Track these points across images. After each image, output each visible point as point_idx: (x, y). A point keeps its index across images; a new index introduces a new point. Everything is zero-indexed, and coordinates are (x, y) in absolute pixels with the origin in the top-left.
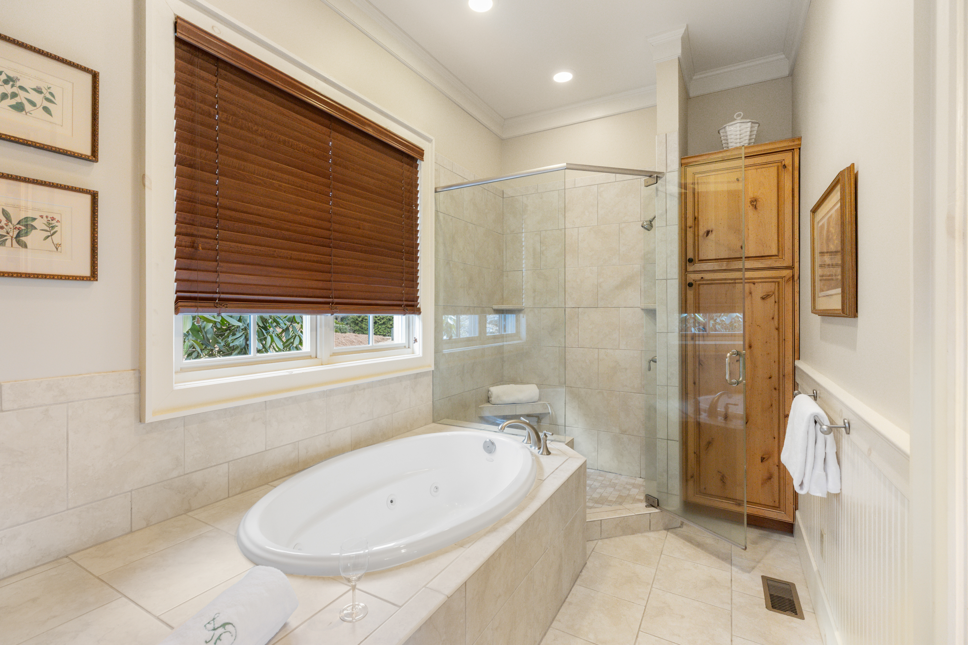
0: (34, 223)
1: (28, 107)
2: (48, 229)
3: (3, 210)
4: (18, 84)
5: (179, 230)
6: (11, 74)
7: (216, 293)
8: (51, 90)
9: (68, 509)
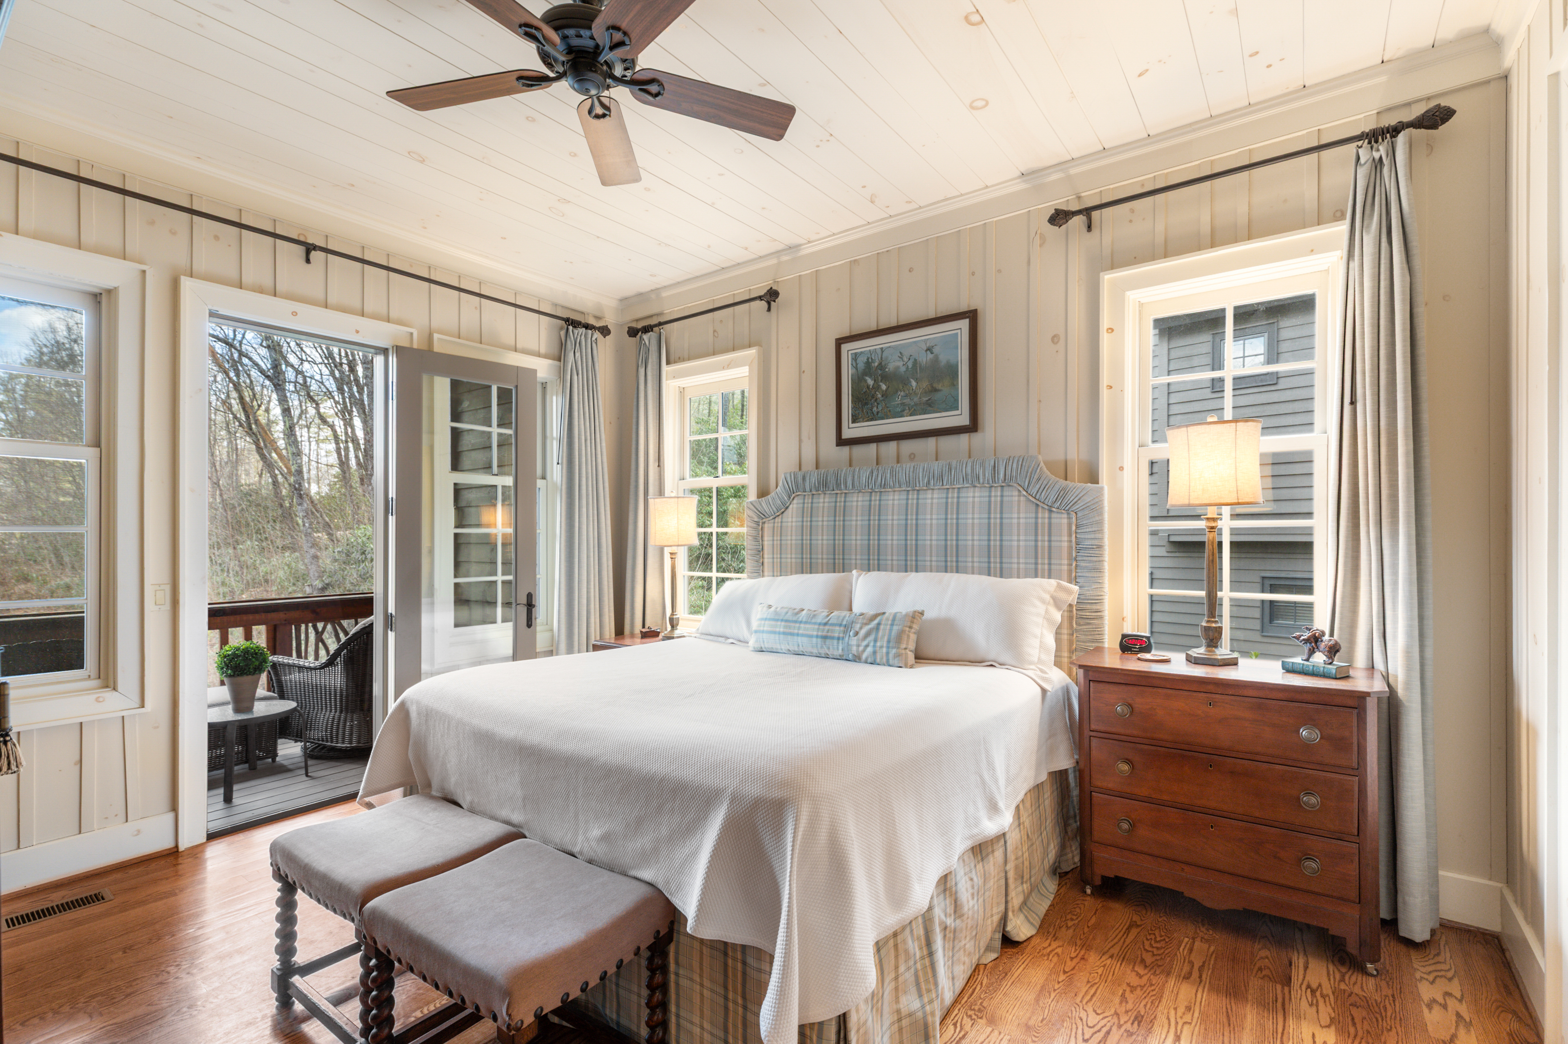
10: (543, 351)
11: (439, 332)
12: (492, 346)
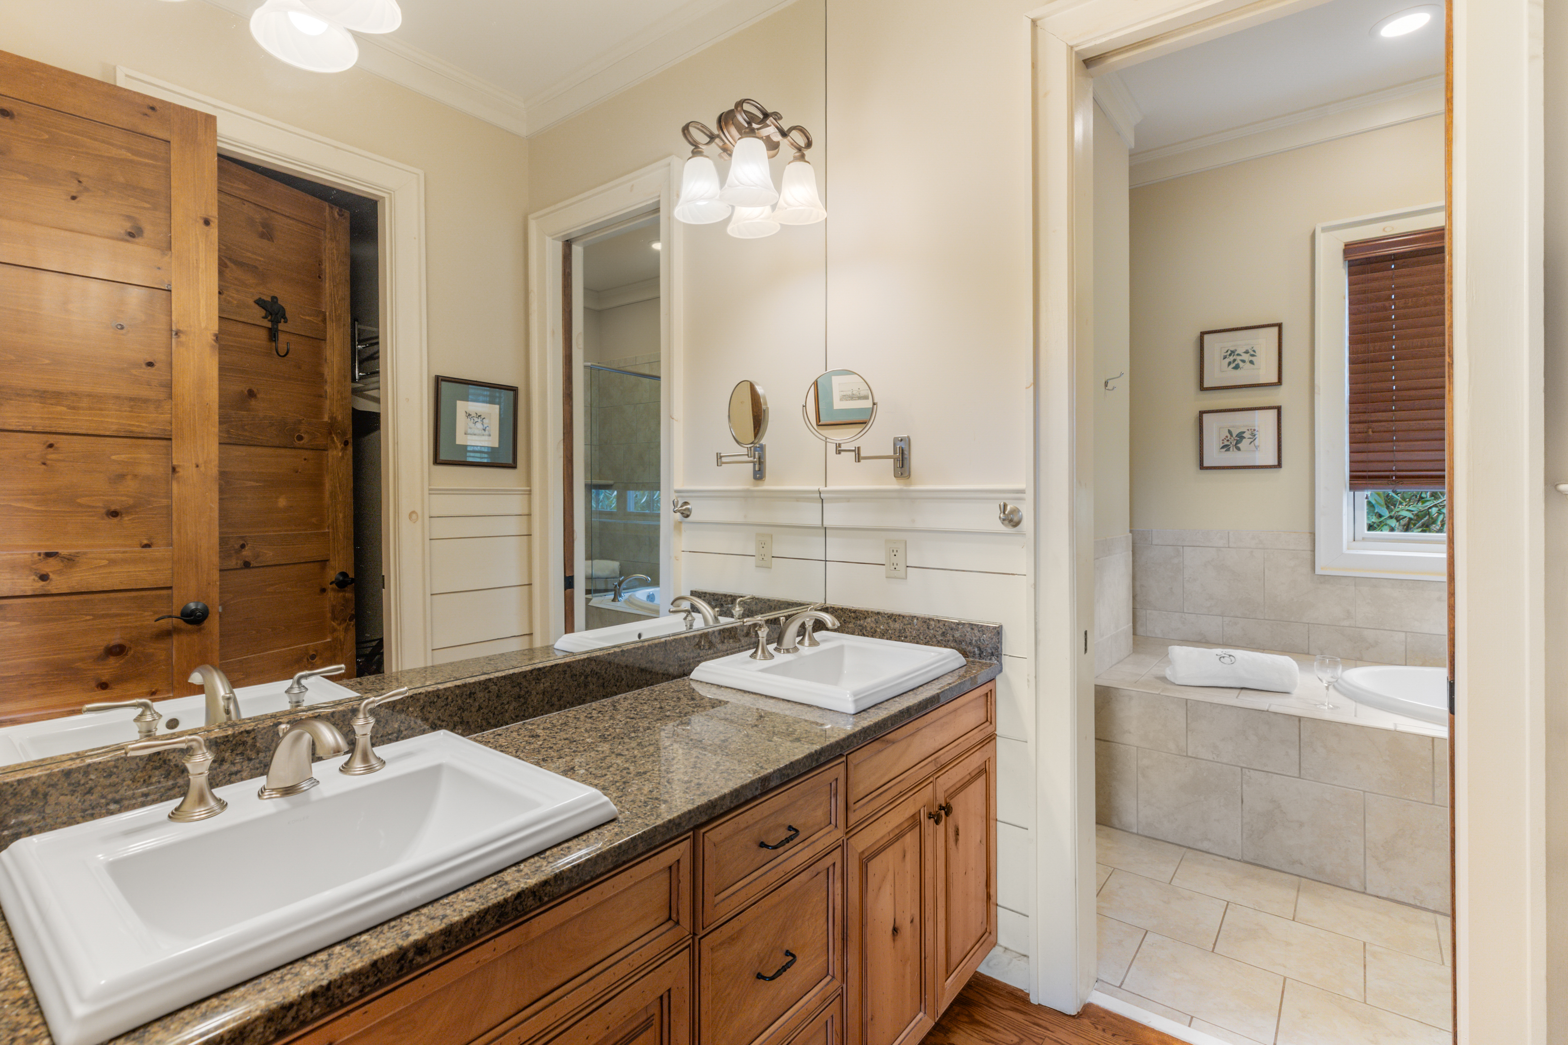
0: (1244, 435)
1: (1241, 364)
2: (1251, 437)
3: (1229, 431)
4: (1236, 353)
5: (1352, 420)
6: (1232, 349)
7: (1393, 471)
8: (1254, 349)
9: (1265, 619)
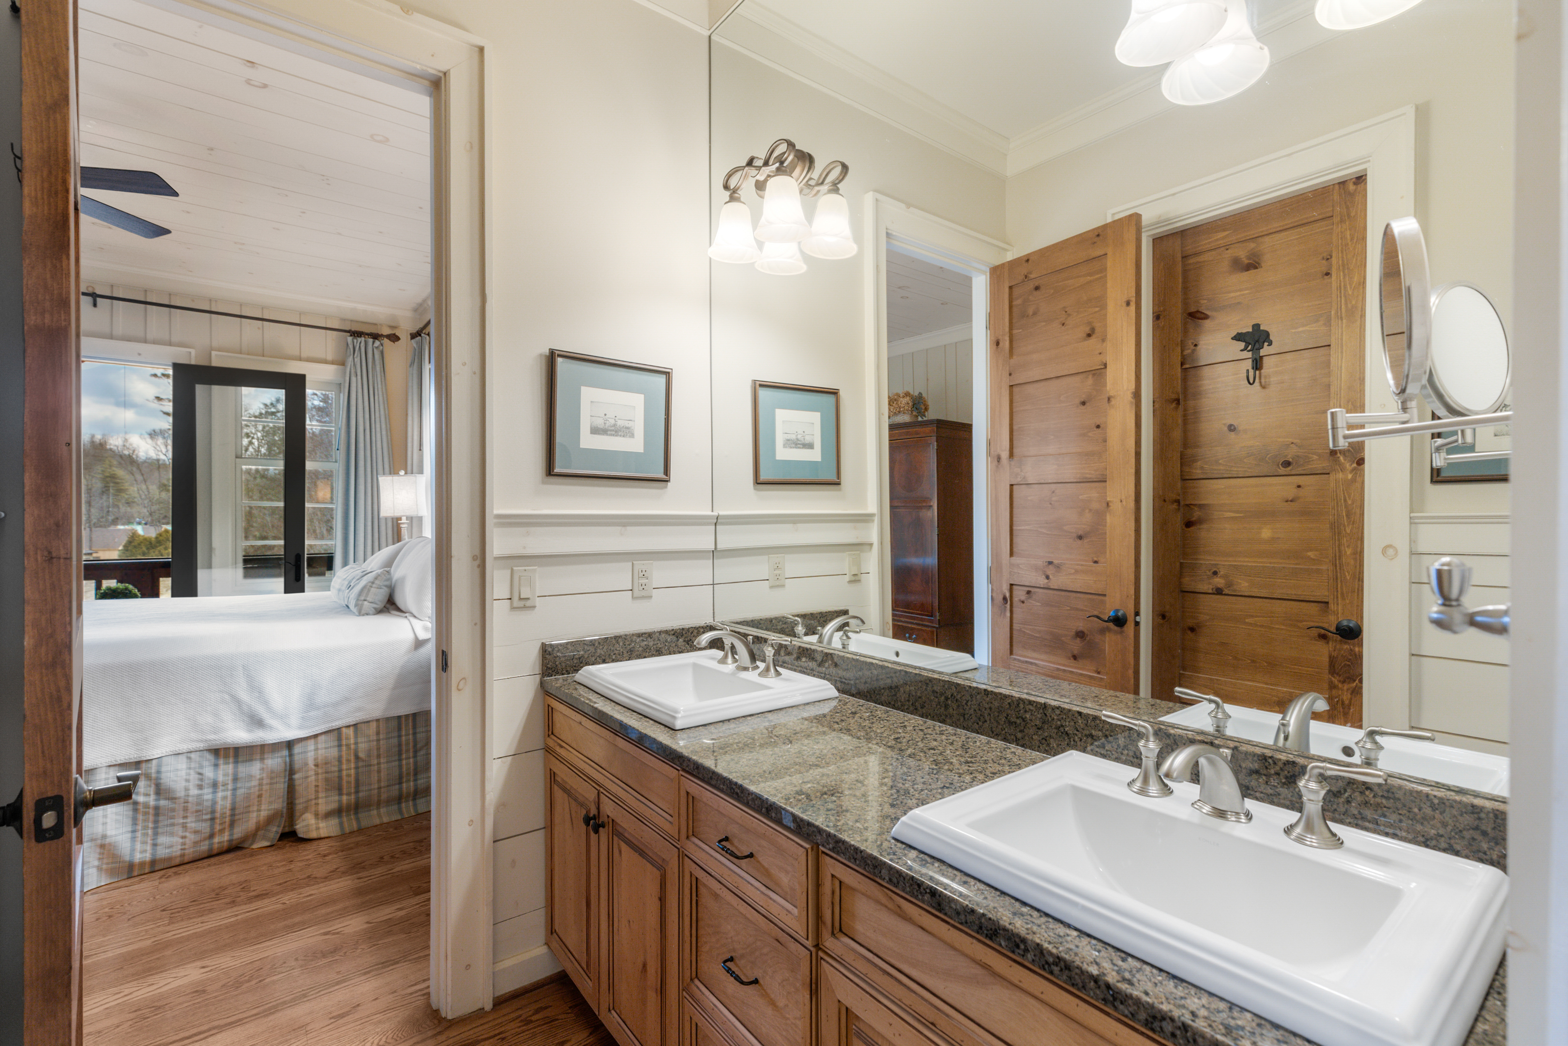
10: (330, 357)
11: (219, 350)
12: (274, 357)
